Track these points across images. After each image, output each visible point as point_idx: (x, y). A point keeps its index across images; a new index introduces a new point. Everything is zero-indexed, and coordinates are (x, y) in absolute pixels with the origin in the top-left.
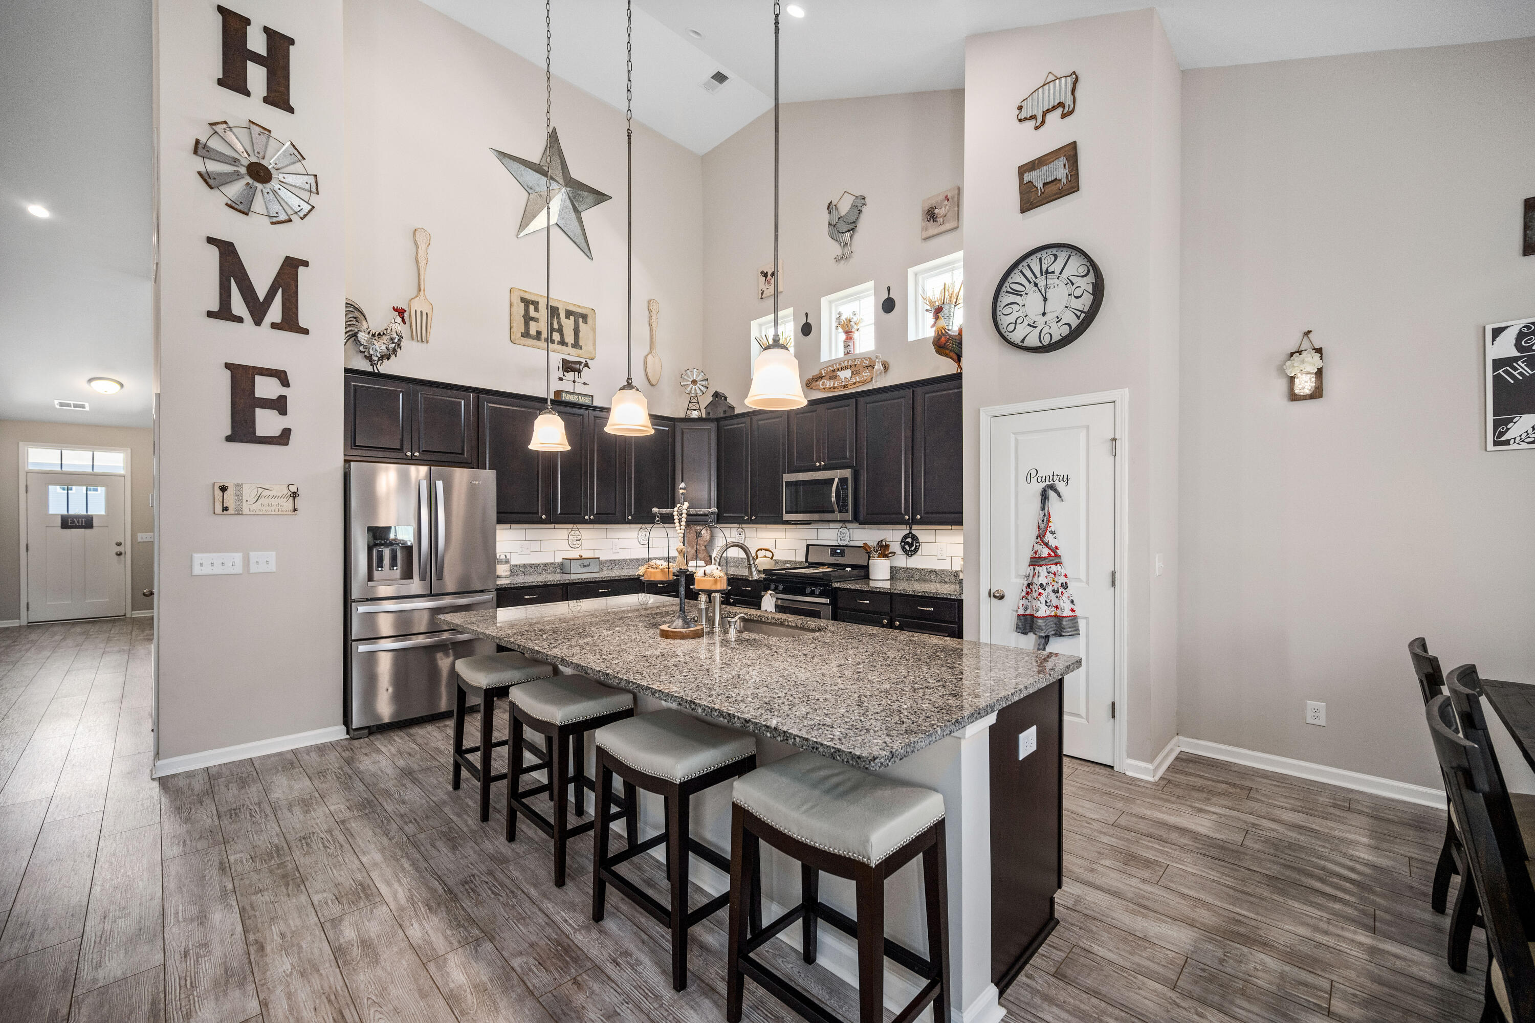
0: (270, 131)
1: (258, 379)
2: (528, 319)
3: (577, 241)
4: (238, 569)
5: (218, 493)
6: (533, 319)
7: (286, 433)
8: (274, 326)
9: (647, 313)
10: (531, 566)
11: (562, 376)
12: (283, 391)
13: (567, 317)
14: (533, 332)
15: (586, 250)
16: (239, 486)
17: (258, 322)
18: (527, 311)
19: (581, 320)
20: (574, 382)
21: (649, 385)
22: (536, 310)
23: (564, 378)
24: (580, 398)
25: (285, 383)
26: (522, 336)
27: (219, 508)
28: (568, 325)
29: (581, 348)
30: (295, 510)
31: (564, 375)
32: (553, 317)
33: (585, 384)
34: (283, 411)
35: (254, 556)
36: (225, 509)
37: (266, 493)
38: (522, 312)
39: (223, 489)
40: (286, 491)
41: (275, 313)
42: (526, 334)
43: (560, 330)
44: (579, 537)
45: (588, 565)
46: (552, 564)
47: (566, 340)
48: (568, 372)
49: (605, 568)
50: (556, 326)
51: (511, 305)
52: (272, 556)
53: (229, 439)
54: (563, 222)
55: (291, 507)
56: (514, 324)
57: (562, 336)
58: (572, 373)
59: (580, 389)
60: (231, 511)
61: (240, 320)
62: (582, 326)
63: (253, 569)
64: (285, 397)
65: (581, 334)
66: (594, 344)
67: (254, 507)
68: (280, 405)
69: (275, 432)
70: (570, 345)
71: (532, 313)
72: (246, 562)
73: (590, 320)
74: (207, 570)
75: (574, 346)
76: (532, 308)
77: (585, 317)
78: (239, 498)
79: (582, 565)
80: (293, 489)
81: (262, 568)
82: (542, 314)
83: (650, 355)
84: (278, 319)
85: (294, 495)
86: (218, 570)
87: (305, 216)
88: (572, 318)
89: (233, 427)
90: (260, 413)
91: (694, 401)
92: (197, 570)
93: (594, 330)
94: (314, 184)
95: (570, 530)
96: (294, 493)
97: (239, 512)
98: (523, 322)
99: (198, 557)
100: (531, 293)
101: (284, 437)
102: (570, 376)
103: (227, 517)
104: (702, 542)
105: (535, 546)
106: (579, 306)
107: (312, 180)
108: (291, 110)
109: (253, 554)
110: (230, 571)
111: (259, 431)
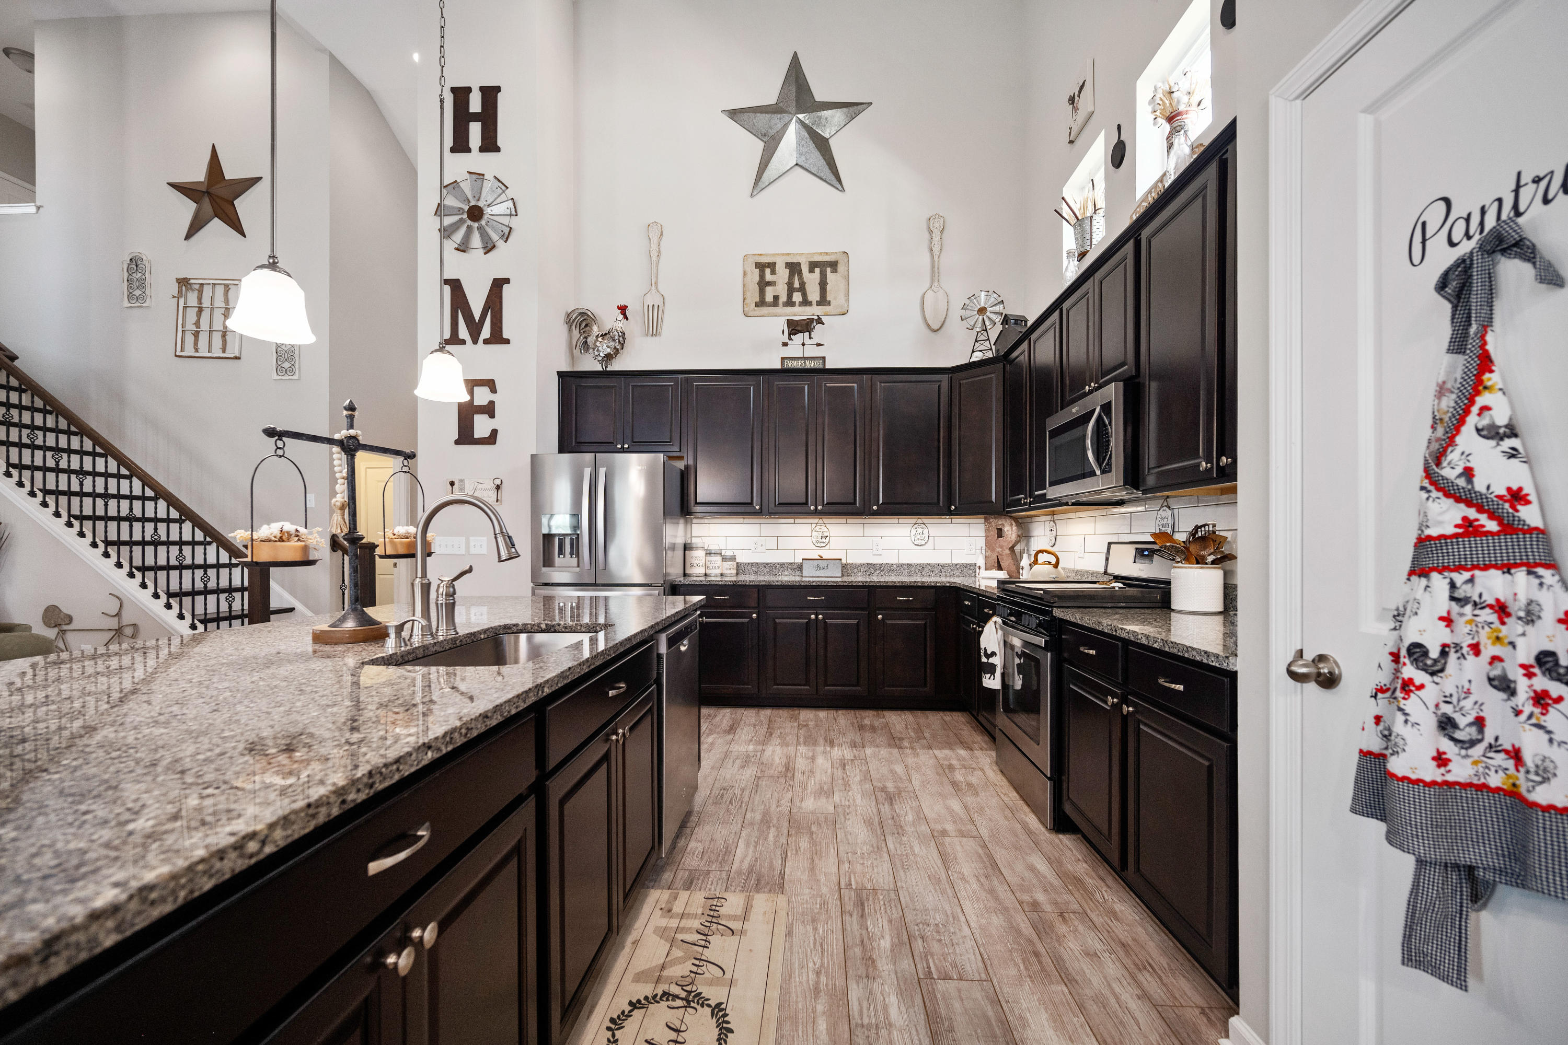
0: (483, 175)
1: (480, 389)
2: (763, 284)
3: (822, 175)
4: (463, 551)
5: (450, 487)
6: (770, 284)
7: (494, 433)
8: (486, 342)
9: (927, 235)
10: (765, 565)
11: (787, 340)
12: (492, 397)
13: (811, 271)
14: (769, 298)
15: (835, 182)
16: (462, 481)
17: (475, 342)
18: (762, 276)
19: (829, 270)
20: (803, 345)
21: (928, 331)
22: (773, 272)
23: (789, 342)
24: (807, 362)
25: (494, 390)
26: (757, 305)
28: (812, 280)
29: (829, 303)
30: (499, 500)
31: (790, 339)
32: (794, 276)
33: (818, 345)
34: (492, 416)
35: (472, 541)
37: (480, 486)
38: (757, 279)
39: (453, 483)
40: (492, 484)
41: (486, 332)
42: (761, 303)
43: (802, 289)
44: (826, 534)
45: (826, 568)
46: (790, 564)
47: (810, 299)
48: (795, 334)
49: (860, 574)
50: (797, 285)
51: (745, 274)
52: (483, 542)
53: (457, 442)
54: (803, 158)
55: (497, 498)
56: (748, 295)
57: (804, 295)
58: (800, 335)
59: (811, 351)
61: (463, 342)
62: (830, 276)
63: (472, 551)
64: (494, 403)
65: (828, 288)
66: (847, 295)
68: (490, 410)
69: (486, 434)
70: (814, 303)
71: (769, 277)
72: (467, 545)
73: (841, 268)
74: (444, 550)
75: (819, 304)
76: (768, 271)
77: (834, 265)
78: (462, 490)
79: (818, 567)
80: (498, 482)
81: (477, 551)
82: (783, 274)
83: (930, 292)
84: (488, 336)
85: (498, 488)
86: (449, 550)
87: (507, 239)
88: (817, 270)
89: (459, 432)
90: (477, 419)
91: (982, 338)
92: (438, 550)
93: (847, 278)
94: (512, 207)
95: (814, 525)
96: (499, 486)
98: (758, 290)
99: (438, 540)
100: (766, 255)
101: (492, 439)
102: (798, 338)
104: (1005, 544)
105: (772, 543)
106: (827, 254)
107: (510, 204)
108: (498, 150)
109: (471, 538)
110: (457, 552)
111: (477, 435)
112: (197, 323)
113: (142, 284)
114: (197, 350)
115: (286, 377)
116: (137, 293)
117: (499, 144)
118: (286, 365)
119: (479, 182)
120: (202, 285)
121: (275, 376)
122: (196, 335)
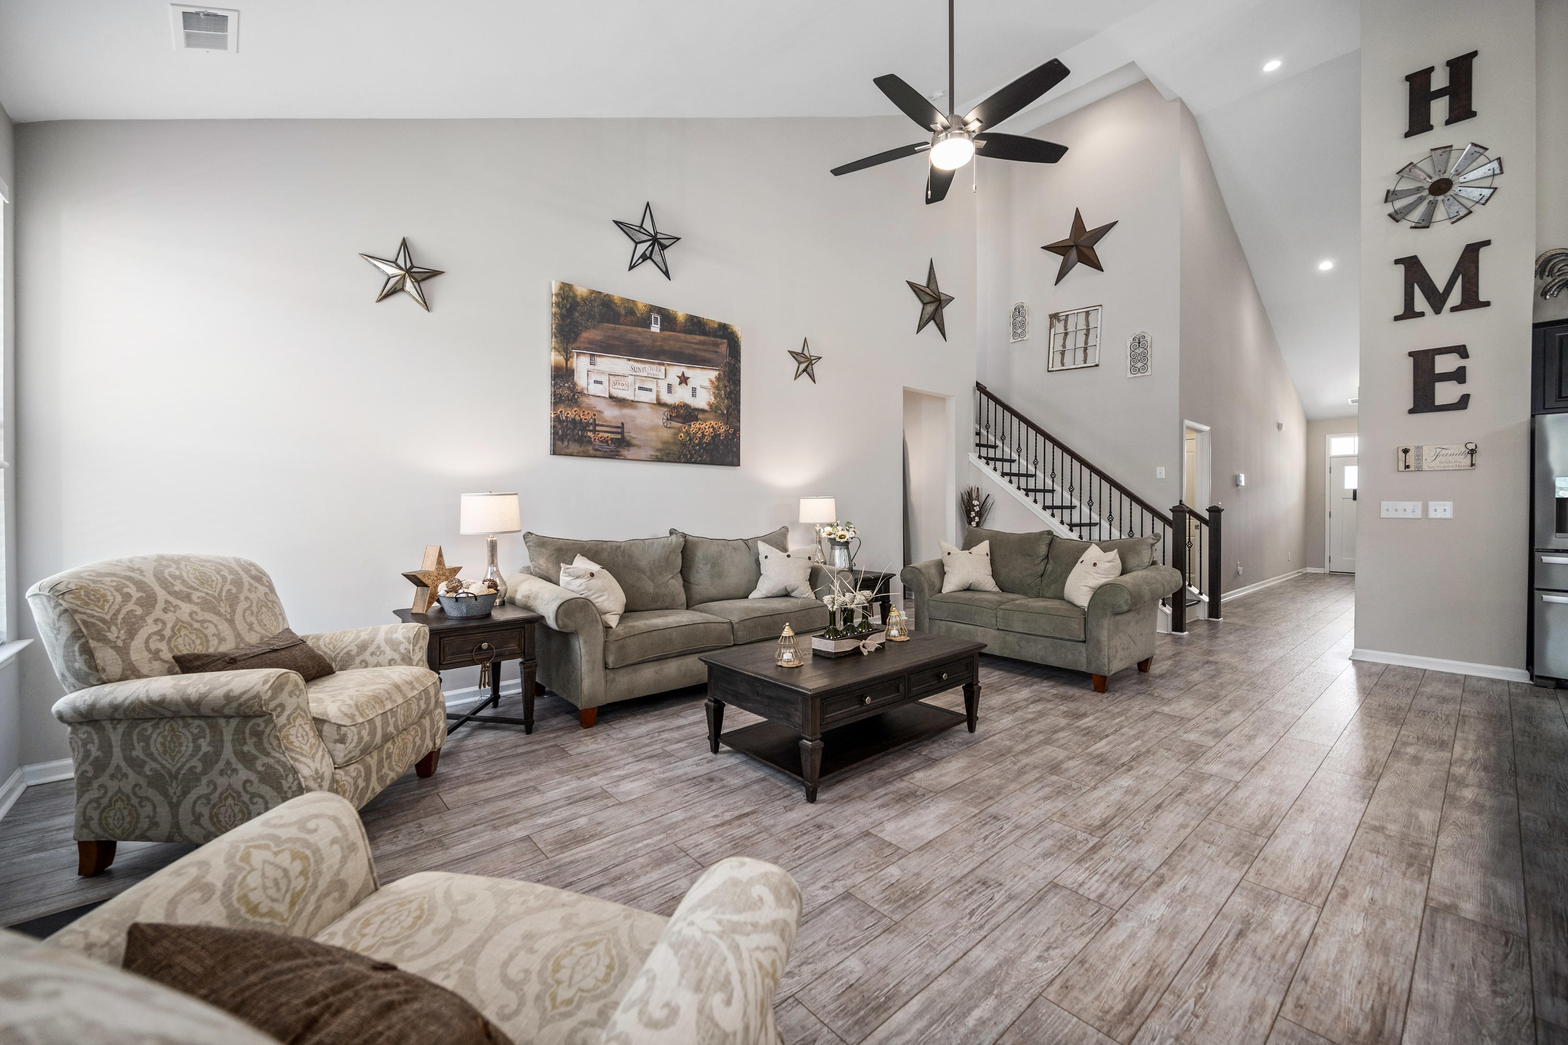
0: (1452, 146)
1: (1439, 359)
4: (1418, 514)
5: (1402, 455)
7: (1465, 398)
8: (1454, 309)
12: (1463, 363)
16: (1419, 448)
17: (1437, 310)
25: (1464, 355)
27: (1402, 467)
30: (1472, 465)
34: (1462, 380)
35: (1432, 505)
36: (1407, 467)
37: (1444, 452)
39: (1406, 451)
40: (1464, 449)
41: (1455, 298)
52: (1449, 505)
53: (1411, 412)
55: (1469, 463)
60: (1412, 468)
61: (1422, 314)
63: (1432, 515)
64: (1464, 368)
67: (1433, 464)
68: (1459, 376)
69: (1454, 399)
72: (1425, 509)
74: (1392, 514)
78: (1419, 457)
80: (1471, 446)
81: (1440, 515)
84: (1458, 303)
85: (1472, 452)
86: (1400, 515)
87: (1487, 201)
89: (1415, 401)
90: (1439, 386)
92: (1384, 514)
94: (1497, 167)
96: (1472, 450)
97: (1419, 469)
99: (1385, 505)
101: (1463, 403)
103: (1408, 474)
107: (1495, 165)
108: (1474, 114)
109: (1431, 503)
110: (1411, 516)
111: (1439, 401)
112: (1064, 346)
113: (1023, 324)
114: (1063, 365)
115: (1139, 375)
116: (1019, 331)
117: (1474, 109)
118: (1139, 365)
119: (1445, 156)
120: (1067, 316)
121: (1129, 375)
122: (1063, 353)
